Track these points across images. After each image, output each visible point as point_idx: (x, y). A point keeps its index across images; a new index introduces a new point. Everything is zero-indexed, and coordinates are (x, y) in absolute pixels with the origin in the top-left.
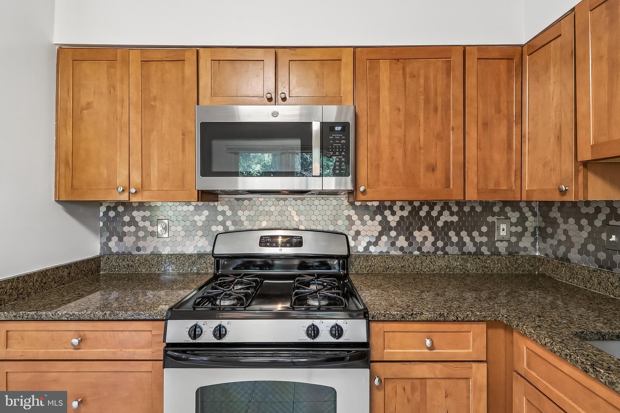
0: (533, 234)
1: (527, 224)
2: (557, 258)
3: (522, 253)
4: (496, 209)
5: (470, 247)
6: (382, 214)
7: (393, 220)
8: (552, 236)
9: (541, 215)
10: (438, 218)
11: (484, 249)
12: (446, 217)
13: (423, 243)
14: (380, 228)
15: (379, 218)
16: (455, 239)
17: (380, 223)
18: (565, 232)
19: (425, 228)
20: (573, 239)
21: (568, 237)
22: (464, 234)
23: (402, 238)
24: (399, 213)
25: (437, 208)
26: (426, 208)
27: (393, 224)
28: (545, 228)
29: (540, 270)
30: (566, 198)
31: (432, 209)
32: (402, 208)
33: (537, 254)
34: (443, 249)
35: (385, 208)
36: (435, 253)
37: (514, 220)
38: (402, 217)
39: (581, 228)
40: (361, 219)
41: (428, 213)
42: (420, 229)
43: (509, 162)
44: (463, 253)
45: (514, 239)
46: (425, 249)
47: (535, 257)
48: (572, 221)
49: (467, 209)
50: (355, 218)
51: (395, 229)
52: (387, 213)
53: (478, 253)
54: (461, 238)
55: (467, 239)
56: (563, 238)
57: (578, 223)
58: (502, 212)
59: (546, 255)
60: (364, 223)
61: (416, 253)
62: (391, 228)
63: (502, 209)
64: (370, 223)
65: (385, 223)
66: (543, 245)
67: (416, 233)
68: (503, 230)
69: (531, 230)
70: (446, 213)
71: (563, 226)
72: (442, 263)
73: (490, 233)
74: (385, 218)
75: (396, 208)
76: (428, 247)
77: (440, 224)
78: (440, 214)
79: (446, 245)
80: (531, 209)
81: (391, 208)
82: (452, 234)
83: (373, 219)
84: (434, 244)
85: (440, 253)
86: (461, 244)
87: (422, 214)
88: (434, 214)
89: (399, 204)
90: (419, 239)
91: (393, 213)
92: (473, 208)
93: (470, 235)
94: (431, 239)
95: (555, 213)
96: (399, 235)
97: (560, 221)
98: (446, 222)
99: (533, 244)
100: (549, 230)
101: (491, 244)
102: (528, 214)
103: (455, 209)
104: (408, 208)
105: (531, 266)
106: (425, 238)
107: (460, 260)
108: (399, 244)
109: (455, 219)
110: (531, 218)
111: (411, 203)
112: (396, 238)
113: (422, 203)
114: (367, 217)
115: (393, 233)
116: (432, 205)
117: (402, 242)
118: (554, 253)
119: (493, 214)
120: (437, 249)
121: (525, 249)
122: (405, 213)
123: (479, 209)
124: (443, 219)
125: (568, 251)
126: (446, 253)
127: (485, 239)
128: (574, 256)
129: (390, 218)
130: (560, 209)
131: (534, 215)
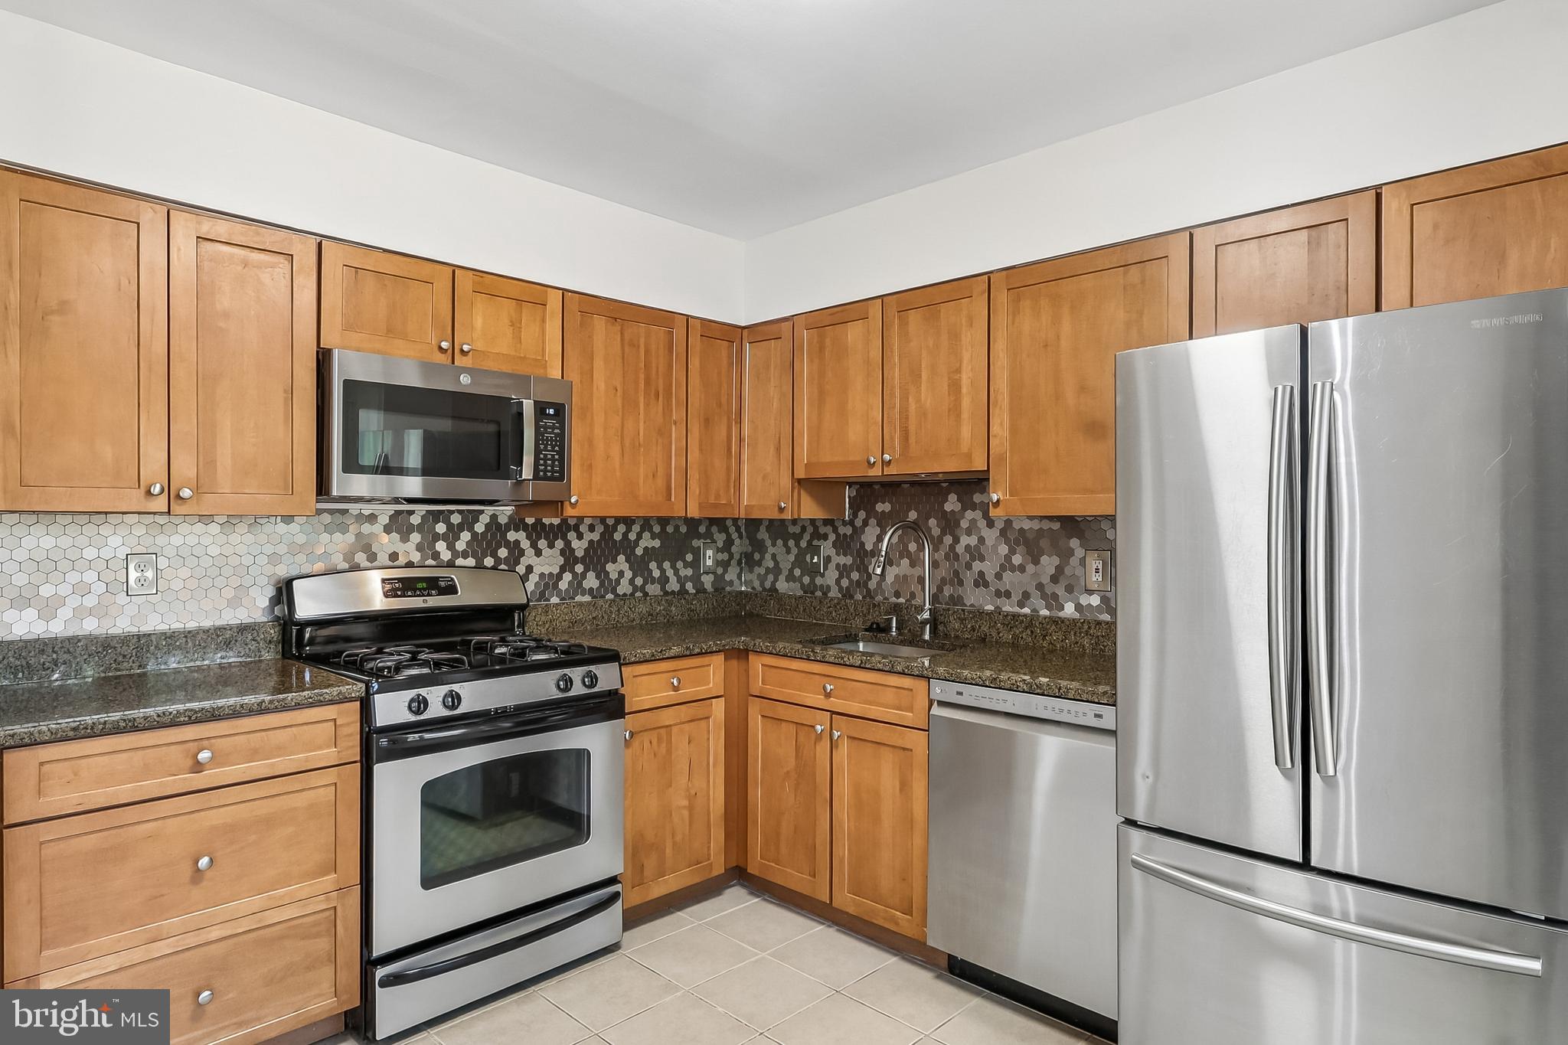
0: (739, 563)
1: (734, 549)
2: (764, 589)
3: (728, 589)
4: (702, 529)
5: (673, 585)
6: (564, 538)
7: (579, 546)
8: (759, 563)
9: (748, 537)
10: (636, 543)
11: (689, 586)
12: (647, 542)
13: (618, 582)
14: (561, 560)
15: (559, 544)
16: (656, 573)
17: (562, 552)
18: (774, 556)
19: (621, 558)
20: (781, 566)
21: (777, 563)
22: (667, 565)
23: (591, 575)
24: (589, 536)
25: (636, 528)
26: (622, 528)
27: (580, 554)
28: (752, 554)
29: (748, 608)
30: (784, 516)
31: (629, 530)
32: (592, 528)
33: (743, 589)
34: (642, 589)
35: (569, 528)
36: (632, 594)
37: (720, 544)
38: (591, 542)
39: (788, 551)
40: (534, 545)
41: (625, 535)
42: (614, 561)
43: (729, 469)
44: (666, 593)
45: (720, 571)
46: (620, 590)
47: (741, 592)
48: (780, 542)
49: (670, 529)
50: (525, 544)
51: (583, 560)
52: (572, 535)
53: (683, 591)
54: (663, 571)
55: (670, 573)
56: (771, 564)
57: (785, 545)
58: (708, 535)
59: (753, 588)
60: (538, 553)
61: (610, 596)
62: (576, 561)
63: (708, 529)
64: (546, 552)
65: (567, 552)
66: (750, 576)
67: (609, 567)
68: (709, 558)
69: (737, 556)
70: (646, 535)
71: (771, 550)
72: (643, 608)
73: (695, 564)
74: (568, 543)
75: (583, 528)
76: (624, 588)
77: (639, 551)
78: (639, 536)
79: (645, 583)
80: (738, 529)
81: (576, 528)
82: (653, 565)
83: (551, 546)
84: (632, 582)
85: (638, 594)
86: (664, 580)
87: (618, 536)
88: (632, 536)
89: (588, 521)
90: (614, 576)
91: (580, 537)
92: (677, 528)
93: (673, 567)
94: (629, 574)
95: (763, 534)
96: (586, 570)
97: (768, 543)
98: (646, 549)
99: (739, 577)
100: (757, 556)
101: (696, 579)
102: (735, 536)
103: (657, 529)
104: (600, 529)
105: (738, 605)
106: (621, 574)
107: (663, 602)
108: (586, 584)
109: (657, 543)
110: (737, 542)
111: (603, 520)
112: (584, 575)
113: (619, 520)
114: (542, 544)
115: (579, 568)
116: (628, 521)
117: (591, 581)
118: (762, 584)
119: (699, 536)
120: (635, 589)
121: (731, 582)
122: (595, 536)
123: (684, 529)
124: (643, 544)
125: (776, 580)
126: (646, 594)
127: (689, 572)
128: (782, 586)
129: (576, 544)
130: (768, 529)
131: (741, 537)
